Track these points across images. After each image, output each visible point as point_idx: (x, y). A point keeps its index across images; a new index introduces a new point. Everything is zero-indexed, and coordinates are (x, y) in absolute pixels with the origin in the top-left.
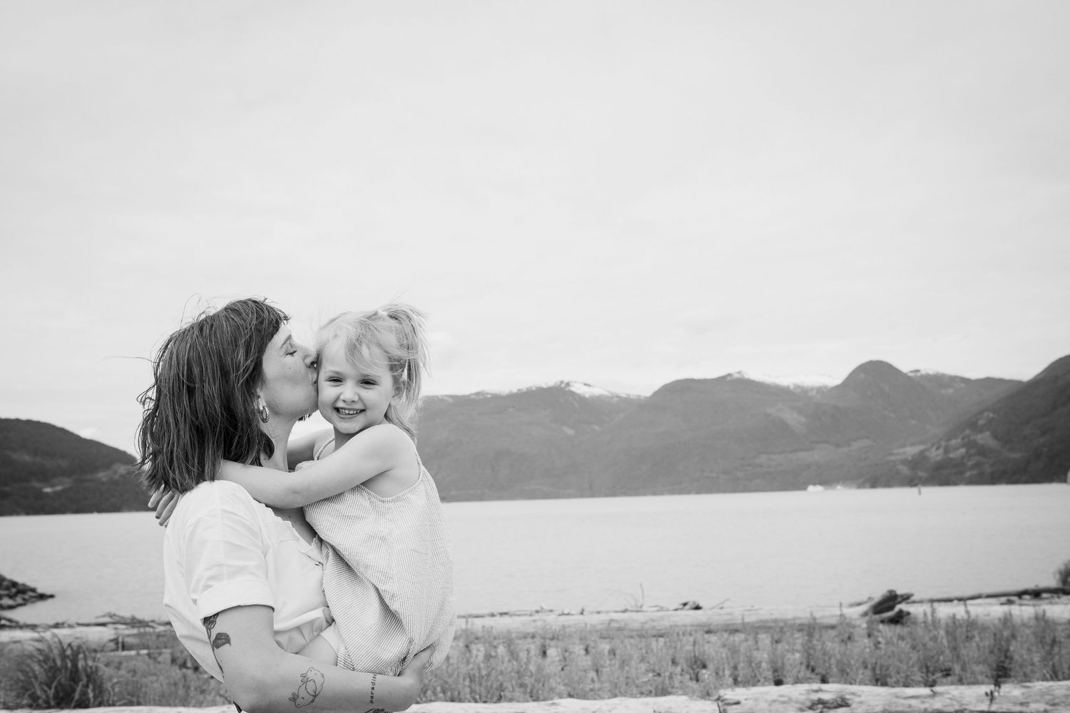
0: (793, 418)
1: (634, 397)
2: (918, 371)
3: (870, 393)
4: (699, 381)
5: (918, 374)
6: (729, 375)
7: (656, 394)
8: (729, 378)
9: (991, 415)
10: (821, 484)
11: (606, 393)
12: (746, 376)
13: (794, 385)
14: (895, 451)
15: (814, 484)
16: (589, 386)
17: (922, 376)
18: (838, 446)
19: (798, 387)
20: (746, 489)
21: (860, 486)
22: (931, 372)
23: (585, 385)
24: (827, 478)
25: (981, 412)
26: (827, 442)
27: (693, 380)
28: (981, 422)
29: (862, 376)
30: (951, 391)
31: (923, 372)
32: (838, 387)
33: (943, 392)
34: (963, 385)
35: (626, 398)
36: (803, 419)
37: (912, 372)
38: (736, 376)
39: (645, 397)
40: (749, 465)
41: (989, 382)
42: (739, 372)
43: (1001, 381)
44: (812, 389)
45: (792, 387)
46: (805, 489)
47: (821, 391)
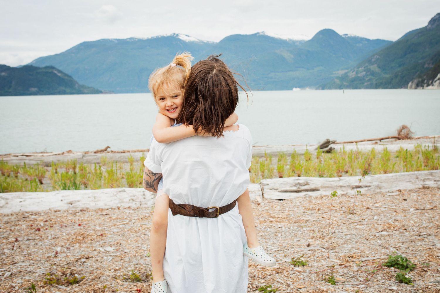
0: (287, 56)
1: (211, 43)
2: (347, 35)
3: (324, 44)
4: (243, 36)
5: (347, 36)
6: (258, 33)
7: (222, 41)
8: (258, 35)
9: (378, 57)
10: (299, 87)
11: (197, 40)
12: (266, 34)
13: (289, 39)
14: (334, 73)
15: (296, 87)
16: (188, 36)
17: (348, 37)
18: (308, 69)
19: (290, 40)
20: (264, 89)
21: (317, 89)
22: (353, 36)
23: (186, 36)
24: (302, 84)
25: (374, 56)
26: (303, 67)
27: (240, 35)
28: (373, 60)
29: (321, 36)
30: (361, 45)
31: (349, 35)
32: (309, 41)
33: (357, 45)
34: (366, 42)
35: (207, 43)
36: (292, 56)
37: (344, 35)
38: (261, 34)
39: (216, 43)
40: (266, 78)
41: (378, 41)
42: (263, 32)
43: (383, 41)
44: (297, 41)
45: (288, 40)
46: (292, 89)
47: (302, 42)
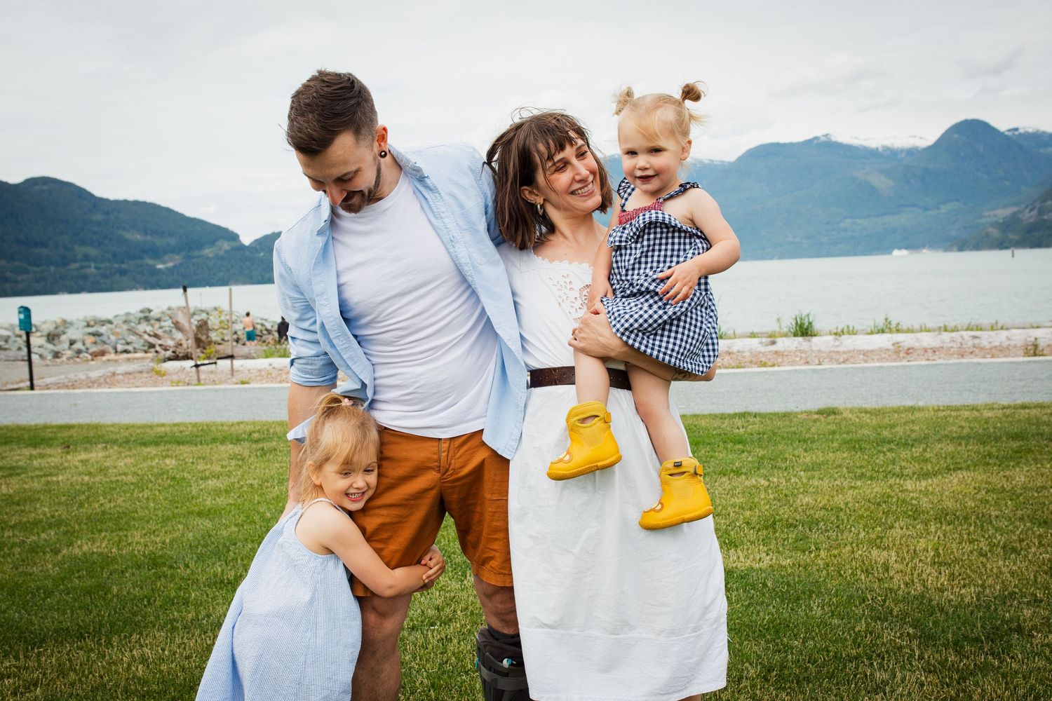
0: (882, 183)
1: (718, 163)
2: (1016, 129)
3: (962, 154)
4: (784, 145)
5: (1017, 133)
6: (816, 138)
7: (740, 159)
8: (816, 141)
10: (906, 248)
12: (833, 139)
13: (883, 147)
14: (986, 214)
15: (900, 248)
17: (1021, 135)
18: (926, 209)
19: (886, 149)
20: (829, 254)
21: (946, 250)
22: (1030, 130)
24: (912, 243)
26: (915, 205)
27: (778, 145)
29: (956, 136)
30: (1050, 149)
31: (1022, 131)
32: (929, 148)
33: (1042, 151)
35: (709, 164)
36: (891, 183)
37: (1009, 131)
38: (823, 139)
39: (729, 163)
40: (833, 230)
42: (826, 135)
44: (902, 151)
45: (880, 150)
46: (891, 253)
47: (912, 152)
